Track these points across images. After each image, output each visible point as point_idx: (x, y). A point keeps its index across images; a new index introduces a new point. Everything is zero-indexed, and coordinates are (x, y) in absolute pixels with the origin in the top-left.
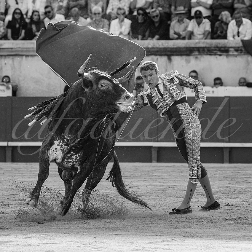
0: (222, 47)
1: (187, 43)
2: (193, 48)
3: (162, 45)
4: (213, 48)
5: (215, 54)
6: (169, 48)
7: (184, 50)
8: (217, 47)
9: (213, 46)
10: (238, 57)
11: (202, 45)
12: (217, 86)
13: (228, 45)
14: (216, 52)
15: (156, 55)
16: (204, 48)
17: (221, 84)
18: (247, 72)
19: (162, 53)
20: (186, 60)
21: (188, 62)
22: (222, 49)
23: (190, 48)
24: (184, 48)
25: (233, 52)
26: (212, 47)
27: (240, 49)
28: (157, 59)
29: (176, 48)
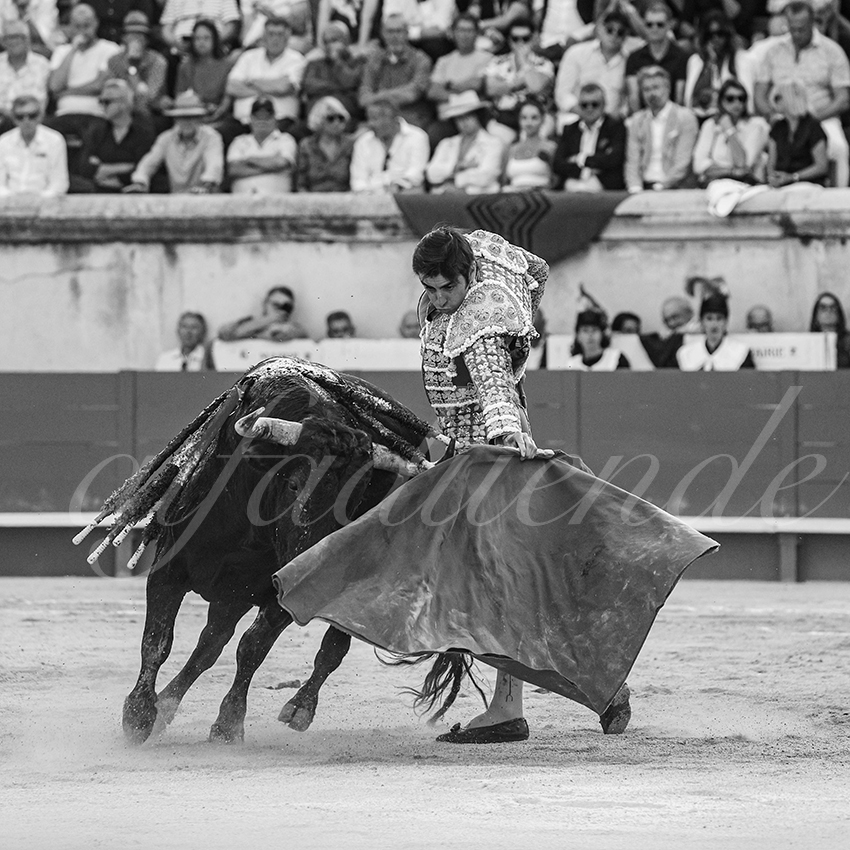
0: (336, 218)
1: (226, 205)
2: (246, 220)
3: (149, 209)
4: (308, 222)
5: (315, 240)
6: (168, 219)
7: (217, 225)
8: (321, 217)
9: (307, 213)
10: (384, 246)
11: (271, 211)
13: (355, 212)
14: (314, 231)
15: (128, 241)
16: (277, 220)
17: (350, 331)
19: (148, 236)
20: (223, 257)
21: (230, 262)
22: (336, 223)
23: (235, 219)
24: (217, 219)
25: (369, 233)
26: (304, 217)
27: (391, 222)
28: (132, 255)
29: (192, 221)
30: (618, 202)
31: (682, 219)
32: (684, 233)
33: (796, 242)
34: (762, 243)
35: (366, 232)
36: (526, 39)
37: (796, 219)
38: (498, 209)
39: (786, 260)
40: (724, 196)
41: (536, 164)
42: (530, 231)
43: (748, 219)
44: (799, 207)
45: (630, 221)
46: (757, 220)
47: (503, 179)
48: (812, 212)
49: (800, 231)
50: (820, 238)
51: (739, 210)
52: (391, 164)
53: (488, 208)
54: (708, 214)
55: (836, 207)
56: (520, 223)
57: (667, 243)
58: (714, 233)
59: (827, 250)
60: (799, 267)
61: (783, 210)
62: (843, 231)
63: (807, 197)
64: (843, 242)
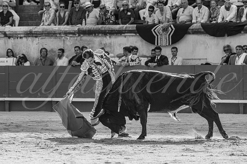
33: (7, 38)
37: (7, 33)
39: (5, 42)
44: (8, 31)
48: (11, 31)
49: (8, 36)
50: (12, 37)
55: (16, 30)
59: (14, 40)
60: (8, 43)
61: (4, 31)
62: (17, 35)
63: (10, 28)
64: (17, 38)
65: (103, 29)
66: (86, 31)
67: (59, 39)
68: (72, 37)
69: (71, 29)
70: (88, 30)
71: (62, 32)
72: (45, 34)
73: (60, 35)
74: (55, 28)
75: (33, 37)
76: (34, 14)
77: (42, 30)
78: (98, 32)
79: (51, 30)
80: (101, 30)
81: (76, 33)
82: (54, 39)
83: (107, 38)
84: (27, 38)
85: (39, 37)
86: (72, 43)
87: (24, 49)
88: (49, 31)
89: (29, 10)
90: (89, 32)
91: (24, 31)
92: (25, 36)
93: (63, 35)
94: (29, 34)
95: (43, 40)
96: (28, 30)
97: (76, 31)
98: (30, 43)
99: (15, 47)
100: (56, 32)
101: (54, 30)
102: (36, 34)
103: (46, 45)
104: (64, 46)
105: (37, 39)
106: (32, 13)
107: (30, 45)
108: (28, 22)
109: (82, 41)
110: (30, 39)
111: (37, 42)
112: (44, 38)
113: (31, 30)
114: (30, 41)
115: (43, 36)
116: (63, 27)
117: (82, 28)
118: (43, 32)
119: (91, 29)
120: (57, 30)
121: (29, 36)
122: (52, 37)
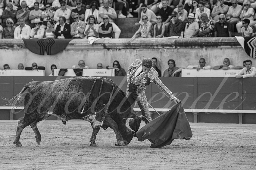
0: (9, 44)
4: (3, 45)
5: (5, 48)
8: (6, 44)
10: (19, 50)
12: (5, 69)
13: (13, 43)
14: (5, 47)
17: (9, 68)
18: (25, 60)
22: (9, 45)
26: (2, 44)
27: (21, 45)
30: (70, 41)
31: (82, 45)
32: (83, 48)
33: (107, 49)
34: (99, 50)
35: (16, 47)
36: (49, 7)
37: (106, 45)
38: (43, 42)
39: (104, 53)
40: (92, 40)
41: (51, 33)
42: (50, 47)
43: (96, 45)
44: (107, 42)
45: (72, 45)
46: (98, 45)
47: (44, 36)
48: (110, 43)
49: (107, 47)
50: (111, 49)
51: (94, 43)
52: (22, 32)
53: (41, 42)
54: (88, 44)
55: (115, 42)
56: (48, 46)
57: (79, 50)
58: (89, 48)
59: (113, 51)
60: (107, 55)
61: (104, 43)
62: (116, 47)
63: (109, 40)
64: (116, 50)
65: (199, 41)
66: (182, 43)
67: (156, 51)
68: (169, 49)
69: (169, 41)
70: (184, 42)
71: (159, 44)
72: (143, 46)
73: (157, 47)
74: (152, 41)
75: (131, 49)
76: (134, 27)
77: (140, 42)
78: (194, 44)
79: (149, 42)
80: (197, 43)
81: (173, 45)
82: (152, 51)
83: (203, 50)
84: (126, 49)
85: (137, 49)
86: (168, 55)
87: (122, 61)
88: (147, 43)
89: (129, 23)
90: (186, 44)
91: (122, 43)
92: (124, 48)
93: (160, 47)
94: (128, 46)
95: (141, 52)
96: (127, 42)
97: (173, 43)
98: (129, 55)
99: (113, 58)
100: (153, 44)
101: (152, 42)
102: (135, 46)
103: (144, 56)
104: (161, 58)
105: (135, 51)
106: (132, 26)
107: (128, 56)
108: (128, 34)
109: (179, 53)
110: (128, 51)
111: (135, 54)
112: (142, 50)
113: (129, 42)
114: (128, 52)
115: (141, 48)
116: (160, 39)
117: (179, 41)
118: (141, 44)
119: (188, 41)
120: (154, 42)
121: (128, 48)
122: (149, 49)
